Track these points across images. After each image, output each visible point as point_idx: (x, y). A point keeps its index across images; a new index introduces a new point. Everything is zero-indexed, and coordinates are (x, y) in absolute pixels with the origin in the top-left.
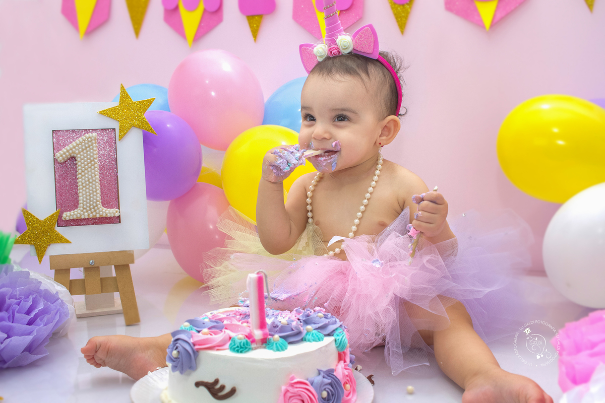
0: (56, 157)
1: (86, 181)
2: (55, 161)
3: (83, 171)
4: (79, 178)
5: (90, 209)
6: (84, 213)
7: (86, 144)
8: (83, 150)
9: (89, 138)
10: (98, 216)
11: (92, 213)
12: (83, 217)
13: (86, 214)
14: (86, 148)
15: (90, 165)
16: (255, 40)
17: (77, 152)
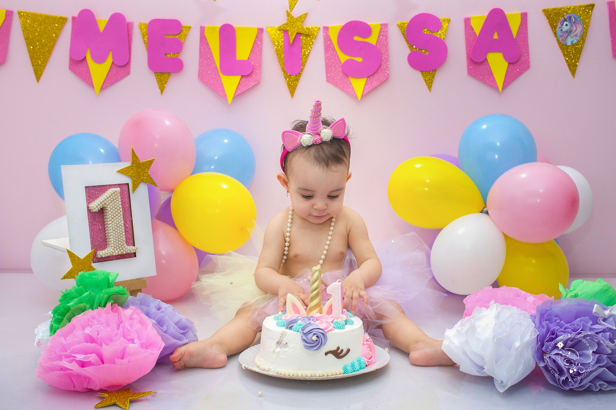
0: (90, 208)
1: (115, 226)
2: (89, 210)
3: (112, 218)
4: (110, 224)
5: (119, 248)
6: (115, 251)
7: (113, 197)
8: (112, 202)
9: (116, 192)
10: (124, 253)
11: (120, 250)
12: (114, 254)
13: (117, 251)
14: (114, 200)
15: (117, 213)
16: (162, 93)
17: (108, 203)
